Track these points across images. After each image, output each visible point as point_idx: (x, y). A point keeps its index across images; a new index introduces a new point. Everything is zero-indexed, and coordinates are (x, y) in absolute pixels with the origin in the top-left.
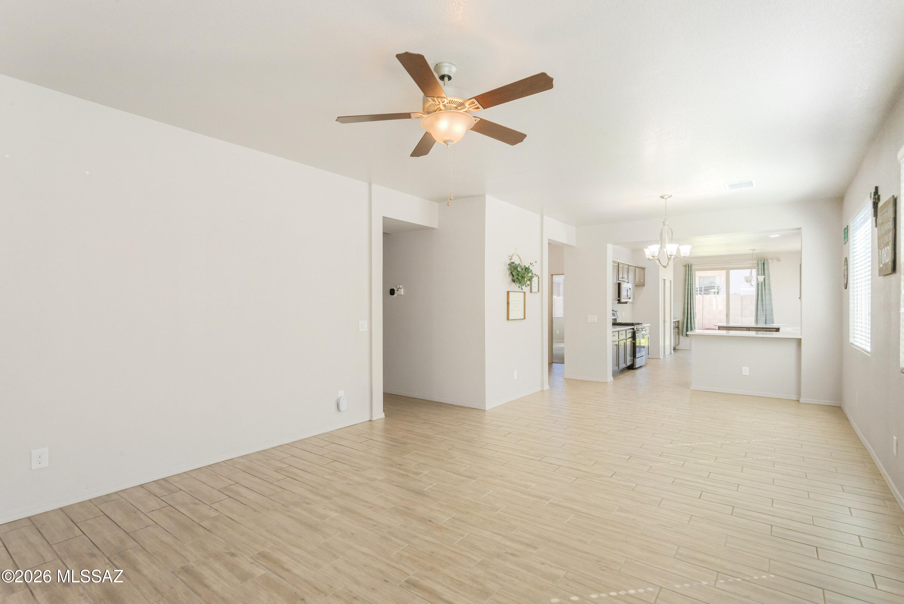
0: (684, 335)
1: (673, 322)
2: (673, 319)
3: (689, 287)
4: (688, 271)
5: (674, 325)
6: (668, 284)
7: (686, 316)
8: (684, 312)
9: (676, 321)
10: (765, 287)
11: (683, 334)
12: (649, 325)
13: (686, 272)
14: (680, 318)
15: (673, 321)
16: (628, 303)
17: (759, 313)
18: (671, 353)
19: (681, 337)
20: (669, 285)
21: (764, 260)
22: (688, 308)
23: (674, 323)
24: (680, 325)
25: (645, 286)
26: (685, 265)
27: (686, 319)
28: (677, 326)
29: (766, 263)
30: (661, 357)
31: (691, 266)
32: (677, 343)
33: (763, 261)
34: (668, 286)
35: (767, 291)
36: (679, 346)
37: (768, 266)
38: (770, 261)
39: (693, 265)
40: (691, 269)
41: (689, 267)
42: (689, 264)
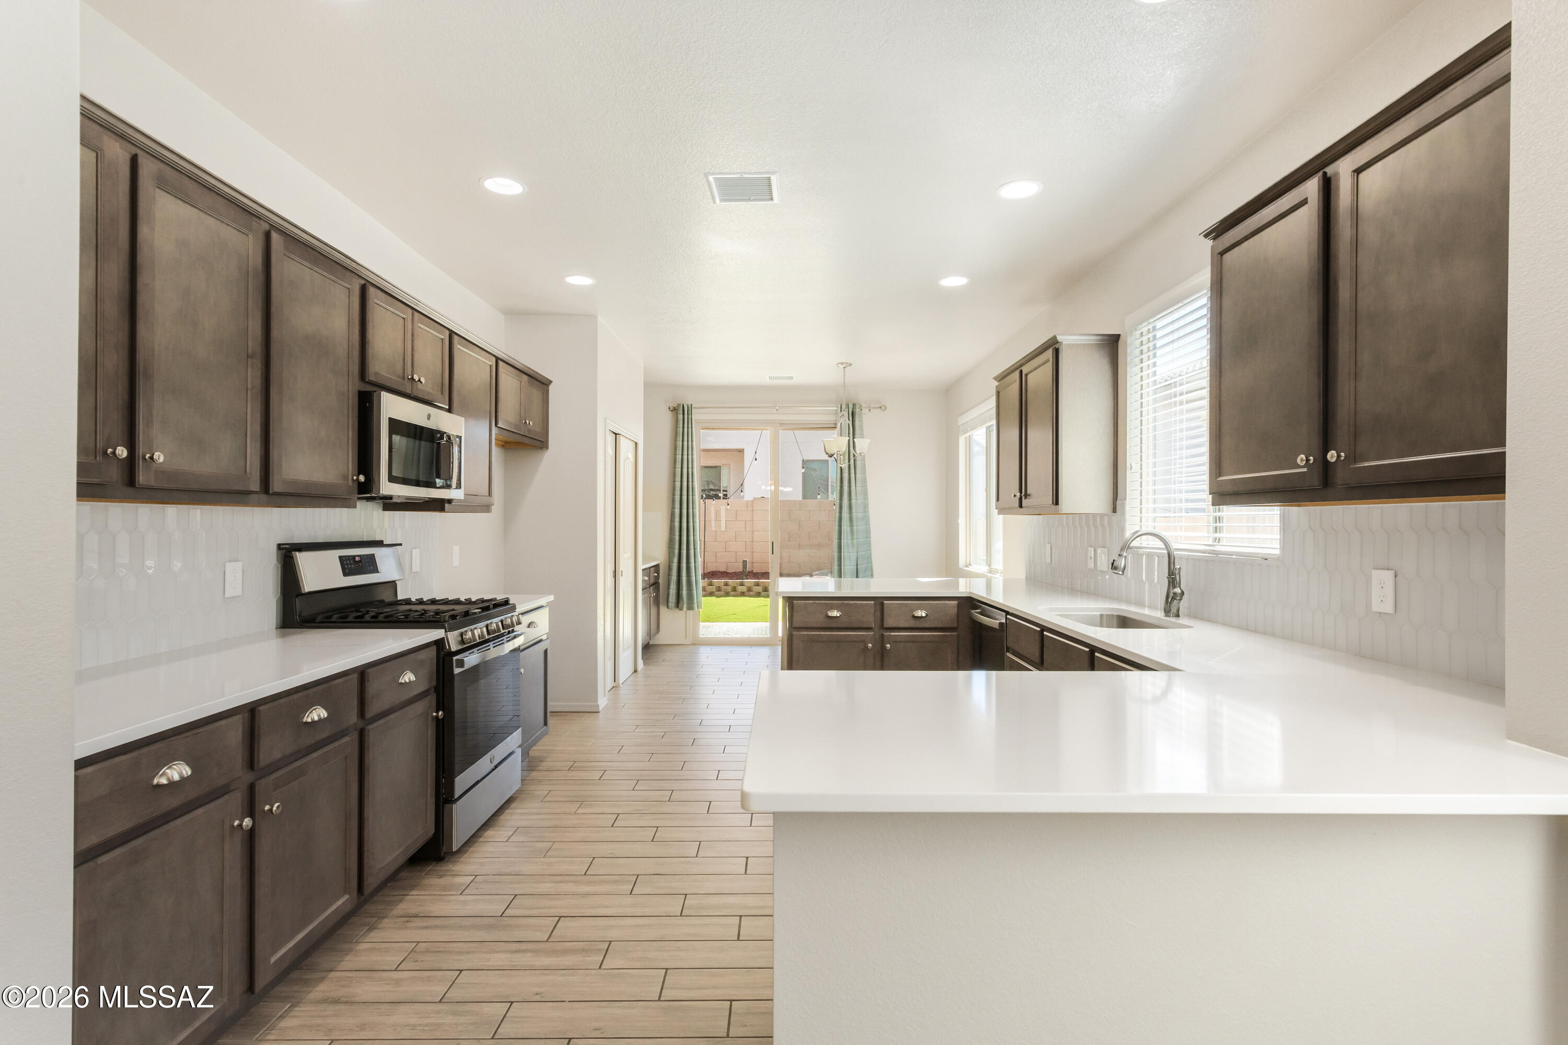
0: (670, 604)
1: (643, 570)
2: (643, 564)
3: (685, 470)
4: (681, 426)
5: (644, 581)
6: (626, 449)
7: (677, 551)
8: (671, 541)
9: (650, 568)
10: (855, 474)
11: (668, 602)
12: (551, 598)
13: (677, 427)
14: (659, 556)
15: (641, 567)
16: (447, 505)
17: (844, 541)
18: (635, 671)
19: (663, 609)
20: (631, 456)
21: (854, 405)
22: (683, 527)
23: (643, 575)
24: (660, 577)
25: (547, 448)
26: (675, 409)
27: (676, 560)
28: (652, 581)
29: (857, 410)
30: (603, 702)
31: (690, 408)
32: (654, 627)
33: (851, 406)
34: (627, 458)
35: (859, 484)
36: (659, 636)
37: (861, 421)
38: (865, 411)
39: (693, 408)
40: (690, 421)
41: (683, 414)
42: (684, 405)
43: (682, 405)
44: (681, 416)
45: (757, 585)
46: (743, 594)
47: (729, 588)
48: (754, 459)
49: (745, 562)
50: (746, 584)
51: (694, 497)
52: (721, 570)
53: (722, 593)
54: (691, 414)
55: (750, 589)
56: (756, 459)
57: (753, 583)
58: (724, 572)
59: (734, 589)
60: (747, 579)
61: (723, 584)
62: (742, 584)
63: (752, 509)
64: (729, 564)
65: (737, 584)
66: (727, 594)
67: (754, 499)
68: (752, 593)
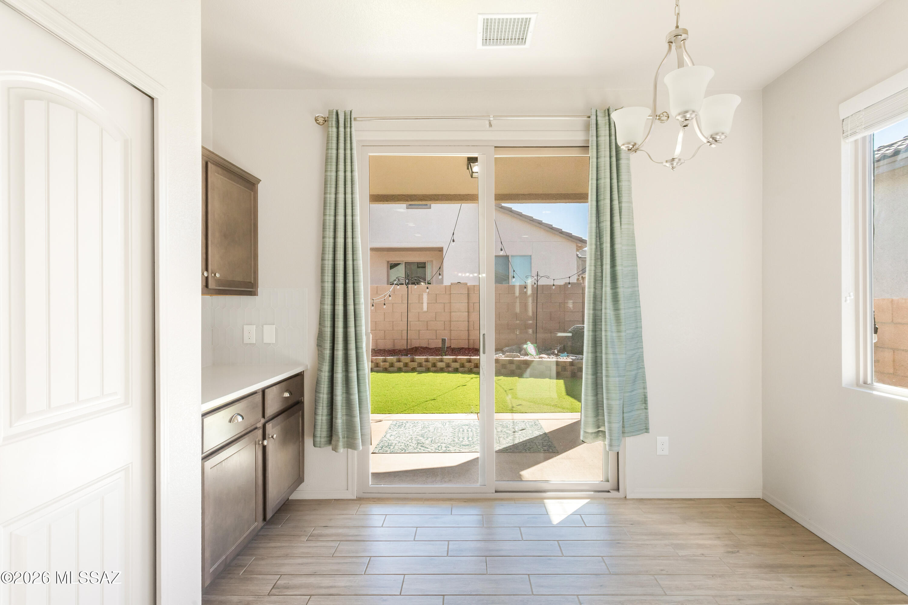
0: (318, 439)
3: (341, 219)
4: (334, 145)
8: (320, 336)
13: (327, 146)
24: (303, 394)
26: (323, 118)
28: (290, 399)
31: (349, 118)
39: (353, 119)
40: (348, 138)
41: (338, 128)
42: (339, 112)
43: (335, 111)
44: (335, 130)
45: (455, 361)
46: (442, 370)
47: (429, 365)
48: (452, 241)
49: (444, 341)
50: (444, 360)
51: (355, 262)
52: (423, 346)
53: (424, 369)
54: (351, 127)
55: (448, 366)
56: (453, 241)
57: (451, 360)
58: (426, 347)
59: (434, 365)
60: (445, 356)
61: (423, 361)
62: (441, 361)
63: (449, 293)
64: (430, 340)
65: (437, 361)
66: (428, 370)
67: (452, 284)
68: (450, 369)
